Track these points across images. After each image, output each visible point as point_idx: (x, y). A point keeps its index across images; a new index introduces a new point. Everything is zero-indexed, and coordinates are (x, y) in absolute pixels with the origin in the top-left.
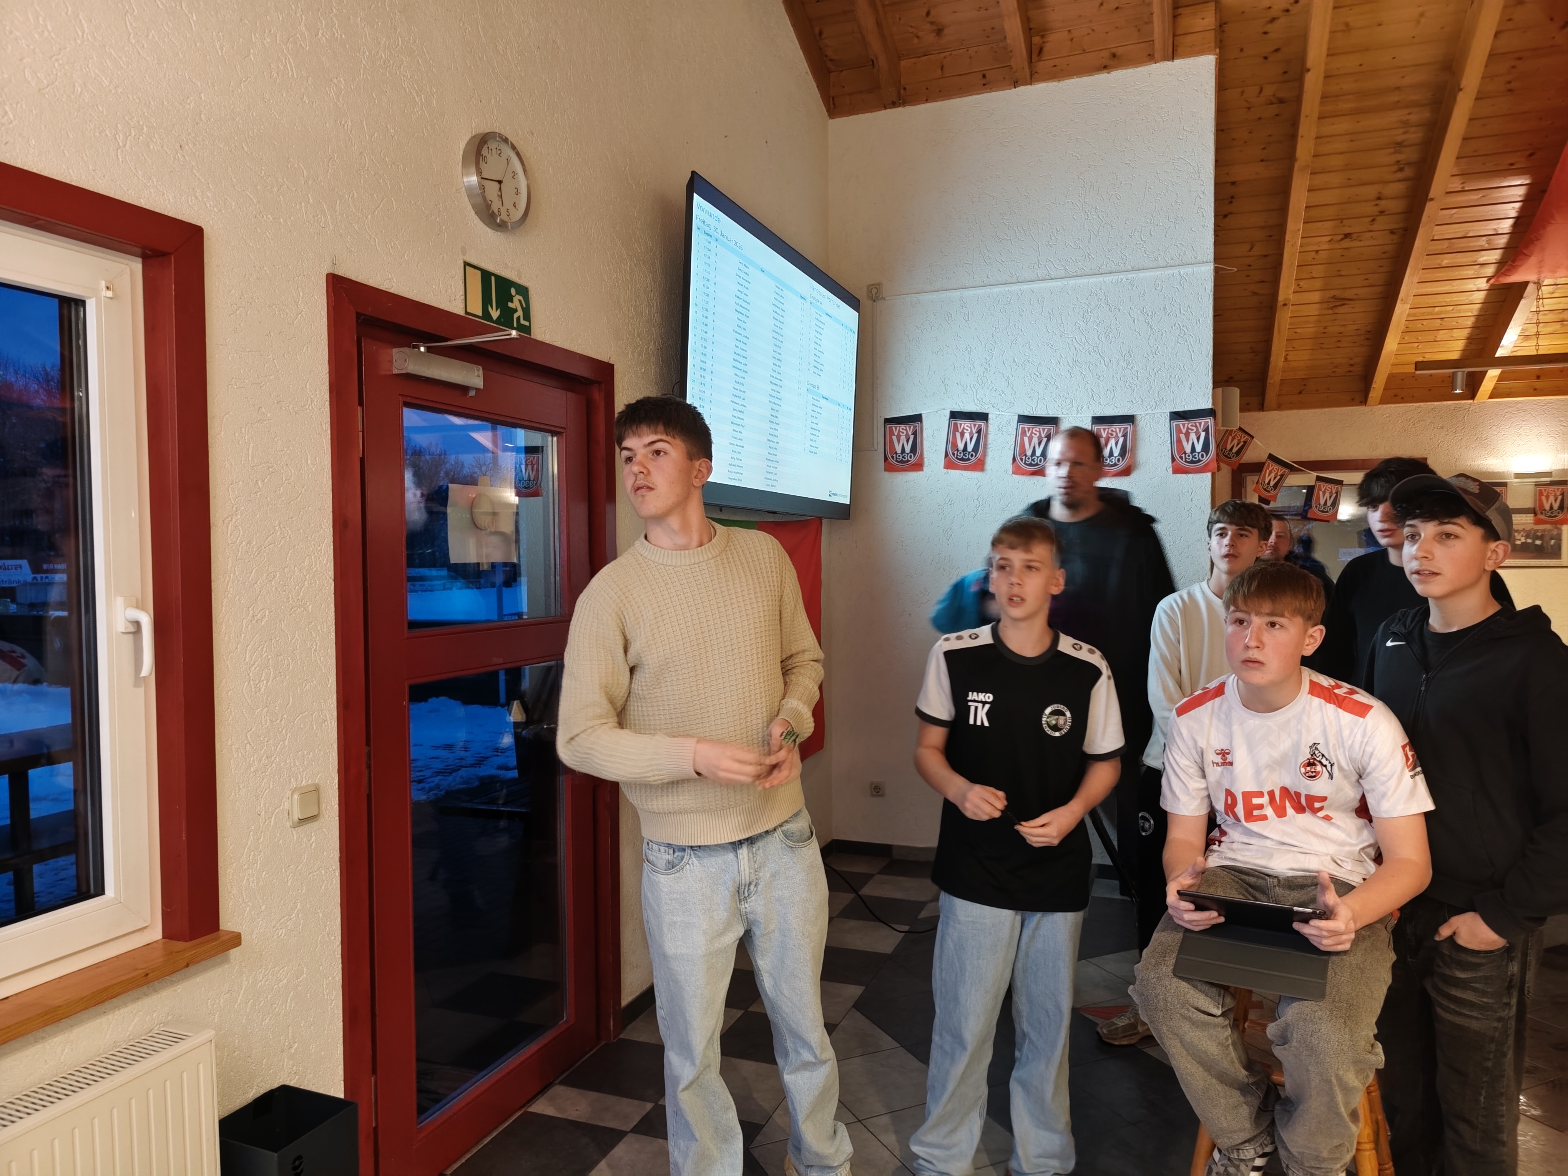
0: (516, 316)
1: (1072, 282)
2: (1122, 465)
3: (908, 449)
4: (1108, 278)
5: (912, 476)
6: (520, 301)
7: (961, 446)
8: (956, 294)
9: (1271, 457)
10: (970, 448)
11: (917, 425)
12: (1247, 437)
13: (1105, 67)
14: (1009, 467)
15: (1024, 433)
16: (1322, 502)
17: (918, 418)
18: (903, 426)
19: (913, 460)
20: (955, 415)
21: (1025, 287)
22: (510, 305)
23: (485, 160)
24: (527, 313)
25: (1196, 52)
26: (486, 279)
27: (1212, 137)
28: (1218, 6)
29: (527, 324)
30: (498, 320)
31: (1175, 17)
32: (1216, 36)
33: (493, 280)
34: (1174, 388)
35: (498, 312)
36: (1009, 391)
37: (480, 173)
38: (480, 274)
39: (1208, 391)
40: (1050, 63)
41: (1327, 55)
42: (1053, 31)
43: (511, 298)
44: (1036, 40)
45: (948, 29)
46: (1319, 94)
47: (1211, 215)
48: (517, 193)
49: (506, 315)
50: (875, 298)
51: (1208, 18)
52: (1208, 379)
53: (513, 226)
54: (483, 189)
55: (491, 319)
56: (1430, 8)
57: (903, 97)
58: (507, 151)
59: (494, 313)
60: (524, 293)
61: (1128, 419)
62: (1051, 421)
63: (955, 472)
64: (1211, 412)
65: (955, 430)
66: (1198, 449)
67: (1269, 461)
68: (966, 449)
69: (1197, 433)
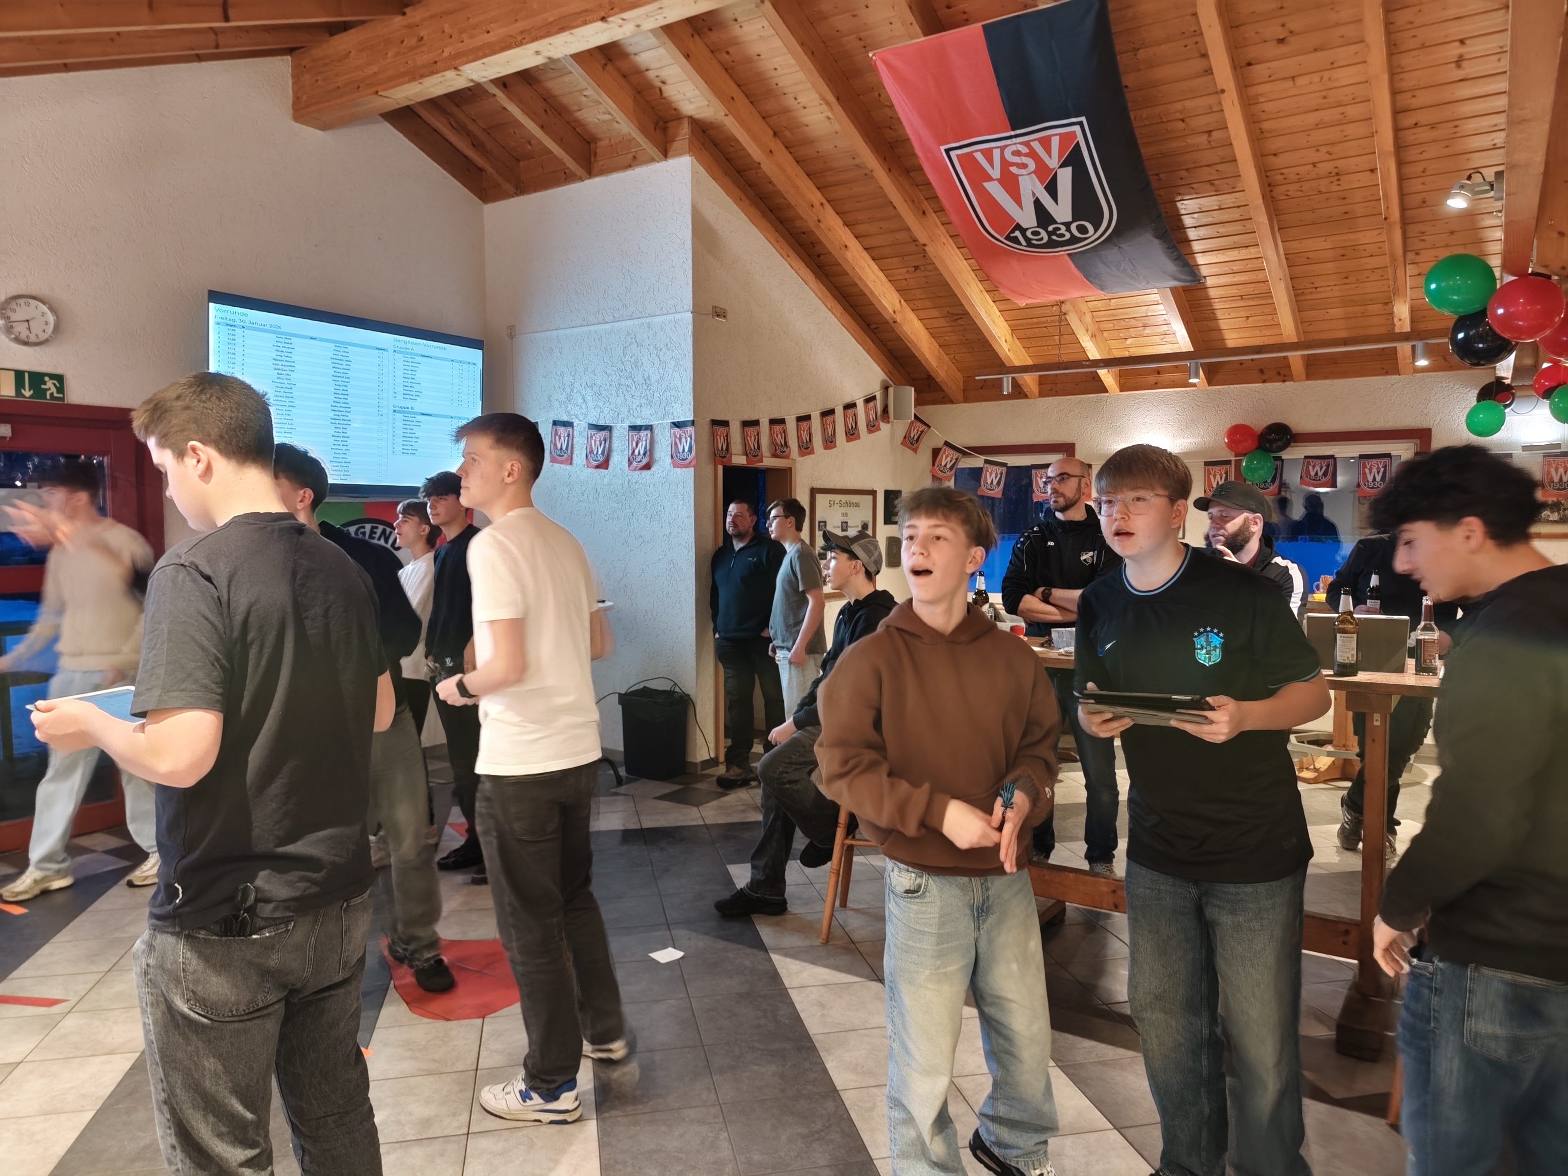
0: (48, 393)
1: (617, 325)
2: (645, 461)
4: (636, 322)
6: (54, 384)
7: (559, 446)
8: (555, 333)
9: (947, 444)
10: (564, 448)
12: (924, 427)
13: (630, 166)
14: (585, 462)
15: (591, 437)
16: (989, 482)
20: (555, 423)
21: (592, 328)
22: (43, 387)
23: (14, 311)
24: (61, 389)
25: (680, 154)
26: (19, 375)
27: (690, 218)
28: (693, 121)
29: (61, 396)
30: (31, 397)
31: (665, 129)
32: (691, 143)
33: (27, 375)
34: (673, 404)
35: (32, 392)
36: (583, 406)
37: (9, 318)
38: (13, 373)
39: (692, 407)
40: (601, 163)
41: (787, 148)
42: (600, 140)
43: (45, 383)
44: (592, 145)
45: (533, 142)
46: (802, 173)
47: (690, 276)
48: (47, 323)
49: (39, 392)
50: (511, 337)
51: (685, 130)
52: (691, 398)
53: (46, 342)
54: (12, 327)
55: (24, 397)
56: (830, 114)
57: (521, 188)
58: (33, 302)
59: (27, 393)
60: (59, 379)
61: (649, 428)
62: (608, 428)
63: (556, 465)
64: (693, 423)
65: (556, 434)
66: (686, 450)
67: (945, 447)
68: (561, 449)
69: (686, 438)
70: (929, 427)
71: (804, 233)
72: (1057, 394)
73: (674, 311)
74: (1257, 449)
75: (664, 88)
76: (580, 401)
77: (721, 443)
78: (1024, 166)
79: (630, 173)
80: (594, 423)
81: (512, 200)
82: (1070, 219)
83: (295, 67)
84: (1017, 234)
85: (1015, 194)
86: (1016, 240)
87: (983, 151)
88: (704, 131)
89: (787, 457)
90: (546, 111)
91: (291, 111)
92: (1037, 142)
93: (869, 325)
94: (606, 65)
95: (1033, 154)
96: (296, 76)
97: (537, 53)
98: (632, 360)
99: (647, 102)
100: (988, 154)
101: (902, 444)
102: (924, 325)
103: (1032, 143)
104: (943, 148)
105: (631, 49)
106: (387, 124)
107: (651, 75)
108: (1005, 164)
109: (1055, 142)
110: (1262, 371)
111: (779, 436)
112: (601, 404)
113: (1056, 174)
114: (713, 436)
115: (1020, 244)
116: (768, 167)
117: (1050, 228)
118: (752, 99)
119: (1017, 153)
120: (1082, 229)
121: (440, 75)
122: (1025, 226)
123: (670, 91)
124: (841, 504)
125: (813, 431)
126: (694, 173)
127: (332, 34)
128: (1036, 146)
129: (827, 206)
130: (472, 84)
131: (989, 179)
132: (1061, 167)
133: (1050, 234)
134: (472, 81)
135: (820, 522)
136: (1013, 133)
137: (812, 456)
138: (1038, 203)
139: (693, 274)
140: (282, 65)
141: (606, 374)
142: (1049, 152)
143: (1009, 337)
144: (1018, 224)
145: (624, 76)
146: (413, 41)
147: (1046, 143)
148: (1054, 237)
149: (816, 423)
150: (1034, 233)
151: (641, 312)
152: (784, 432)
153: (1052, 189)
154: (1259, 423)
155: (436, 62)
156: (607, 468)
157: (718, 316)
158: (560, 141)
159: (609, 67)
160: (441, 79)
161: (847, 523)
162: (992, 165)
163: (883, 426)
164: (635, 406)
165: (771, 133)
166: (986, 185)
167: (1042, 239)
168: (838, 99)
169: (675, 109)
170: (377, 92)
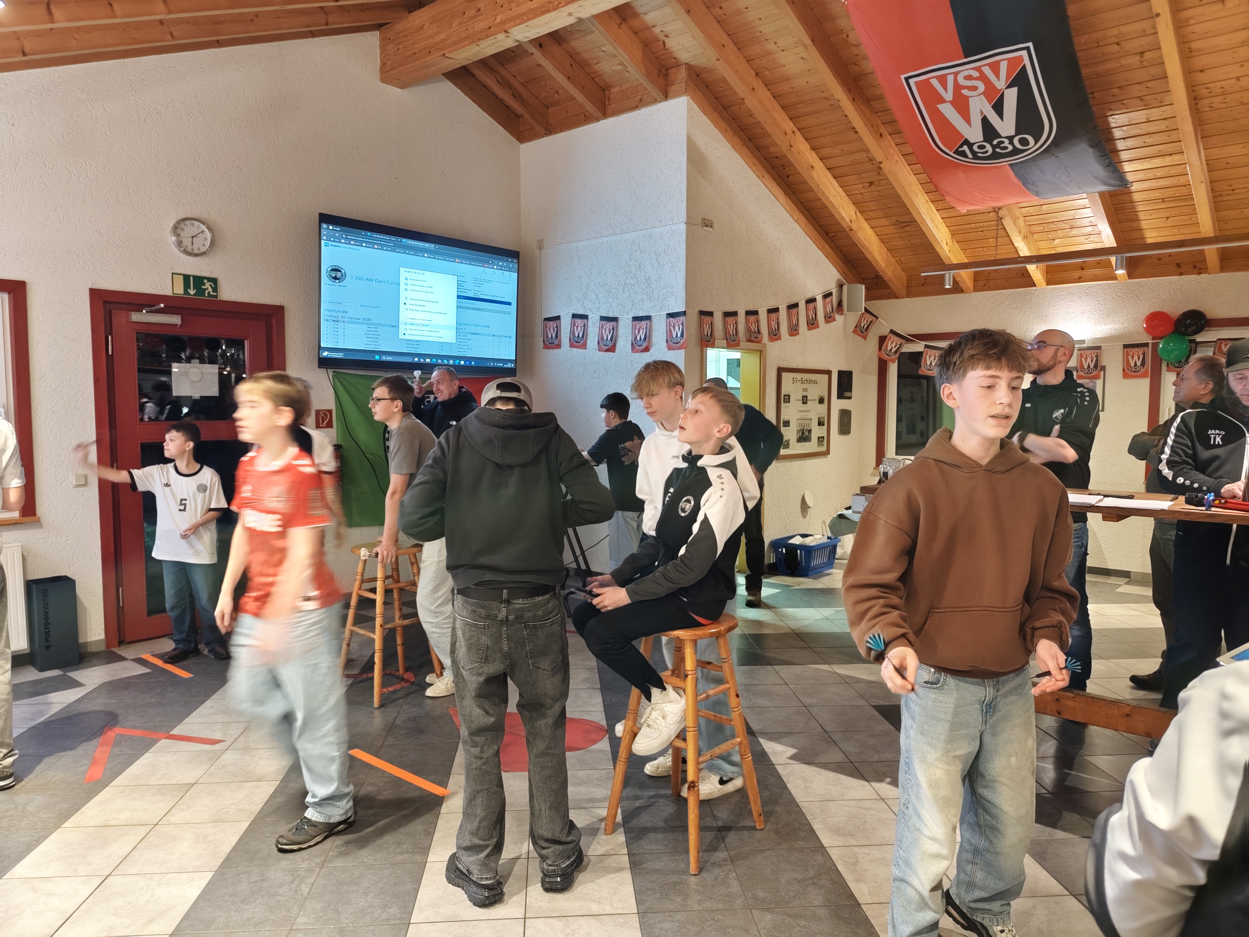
0: (207, 292)
1: (624, 236)
2: (645, 345)
3: (554, 336)
4: (640, 233)
5: (557, 351)
6: (211, 285)
7: (576, 334)
8: (574, 244)
9: (892, 332)
10: (581, 336)
11: (558, 321)
12: (873, 318)
13: (638, 107)
14: (597, 346)
15: (603, 327)
16: (928, 363)
17: (558, 318)
18: (551, 323)
19: (556, 342)
20: (575, 316)
21: (604, 239)
22: (203, 287)
23: (183, 230)
24: (215, 289)
25: (678, 95)
26: (186, 278)
27: (686, 146)
28: (689, 66)
29: (215, 294)
30: (194, 295)
31: (666, 75)
32: (687, 85)
33: (191, 278)
34: (669, 299)
35: (195, 291)
36: (597, 302)
37: (179, 235)
38: (182, 277)
39: (684, 300)
40: (614, 106)
41: (766, 85)
42: (613, 87)
43: (204, 285)
44: (607, 92)
45: (560, 92)
46: (778, 106)
47: (685, 194)
48: (206, 239)
49: (200, 291)
50: (540, 248)
51: (682, 74)
52: (684, 293)
53: (204, 253)
54: (181, 242)
55: (190, 295)
56: (804, 55)
57: (550, 130)
58: (197, 223)
59: (192, 292)
60: (214, 281)
61: (648, 318)
62: (615, 319)
63: (574, 349)
64: (684, 313)
65: (575, 325)
66: (679, 335)
67: (890, 335)
68: (578, 336)
69: (679, 326)
70: (877, 318)
71: (776, 157)
72: (990, 289)
73: (671, 223)
74: (1173, 332)
75: (667, 41)
76: (595, 298)
77: (707, 330)
78: (974, 88)
79: (636, 113)
80: (605, 315)
81: (543, 139)
82: (1013, 133)
83: (382, 39)
84: (965, 148)
85: (964, 112)
86: (963, 154)
87: (938, 78)
88: (698, 76)
89: (759, 342)
90: (571, 65)
91: (379, 74)
92: (987, 67)
93: (827, 234)
94: (621, 24)
95: (983, 78)
96: (383, 47)
97: (570, 14)
98: (636, 264)
99: (653, 53)
100: (943, 81)
101: (853, 332)
102: (875, 232)
103: (982, 68)
104: (903, 77)
105: (640, 10)
106: (449, 82)
107: (657, 30)
108: (958, 87)
109: (1004, 66)
110: (1178, 265)
111: (753, 325)
112: (610, 300)
113: (1003, 94)
114: (701, 324)
115: (967, 157)
116: (751, 103)
117: (995, 142)
118: (739, 46)
119: (969, 78)
120: (1024, 142)
121: (493, 37)
122: (972, 142)
123: (672, 44)
124: (802, 381)
125: (780, 321)
126: (689, 109)
127: (410, 12)
128: (987, 71)
129: (798, 134)
130: (517, 44)
131: (943, 101)
132: (1008, 87)
133: (994, 147)
134: (517, 41)
135: (785, 396)
136: (966, 60)
137: (779, 341)
138: (985, 122)
139: (687, 192)
140: (373, 38)
141: (615, 275)
142: (997, 75)
143: (949, 240)
144: (966, 140)
145: (635, 33)
146: (473, 12)
147: (995, 68)
148: (998, 150)
149: (783, 313)
150: (981, 147)
151: (644, 225)
152: (757, 321)
153: (998, 108)
154: (1176, 310)
155: (490, 28)
156: (614, 351)
157: (706, 226)
158: (582, 89)
159: (624, 26)
160: (493, 41)
161: (806, 397)
162: (946, 89)
163: (838, 317)
164: (637, 301)
165: (754, 73)
166: (940, 106)
167: (987, 152)
168: (813, 40)
169: (675, 58)
170: (444, 55)
